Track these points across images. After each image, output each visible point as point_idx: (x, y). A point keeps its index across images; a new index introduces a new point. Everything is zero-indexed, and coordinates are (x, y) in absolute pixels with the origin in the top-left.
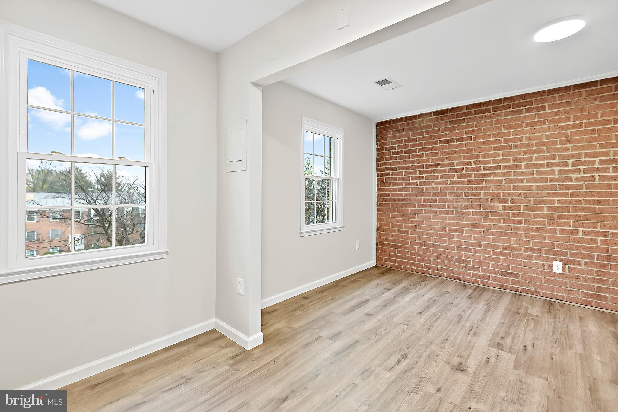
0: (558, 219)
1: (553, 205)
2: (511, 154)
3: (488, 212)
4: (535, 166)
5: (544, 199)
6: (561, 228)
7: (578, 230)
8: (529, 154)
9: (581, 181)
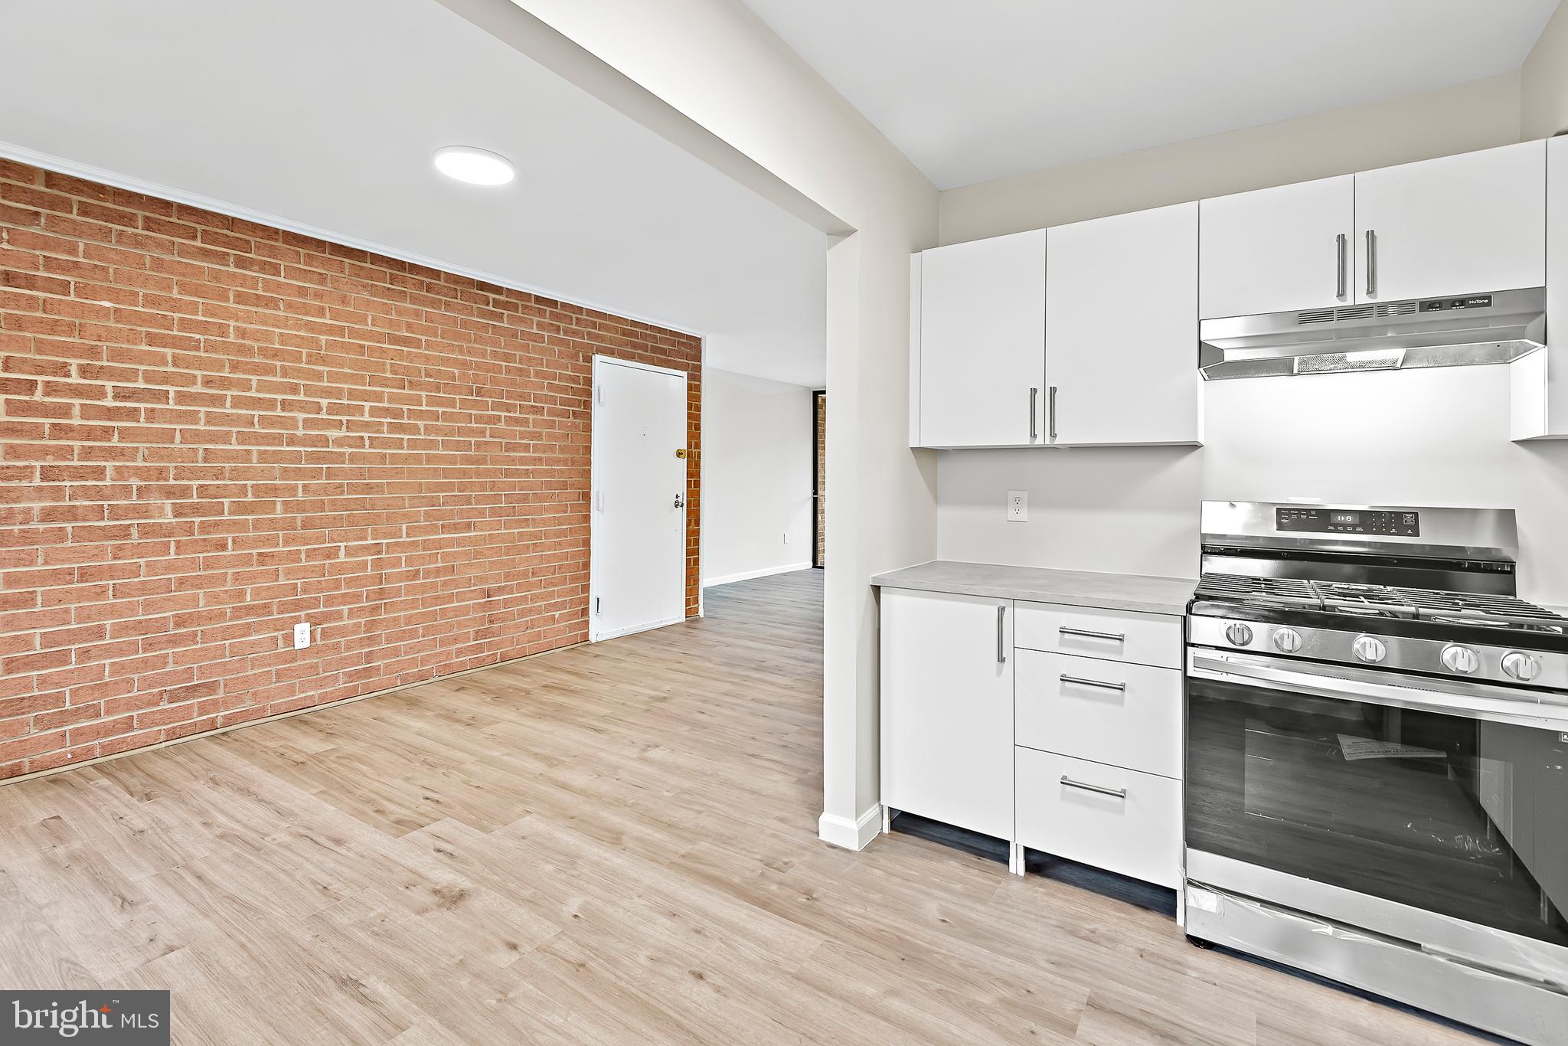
0: (304, 527)
1: (294, 496)
2: (200, 364)
3: (129, 526)
4: (257, 403)
5: (275, 484)
6: (309, 547)
7: (337, 548)
8: (244, 372)
9: (341, 445)
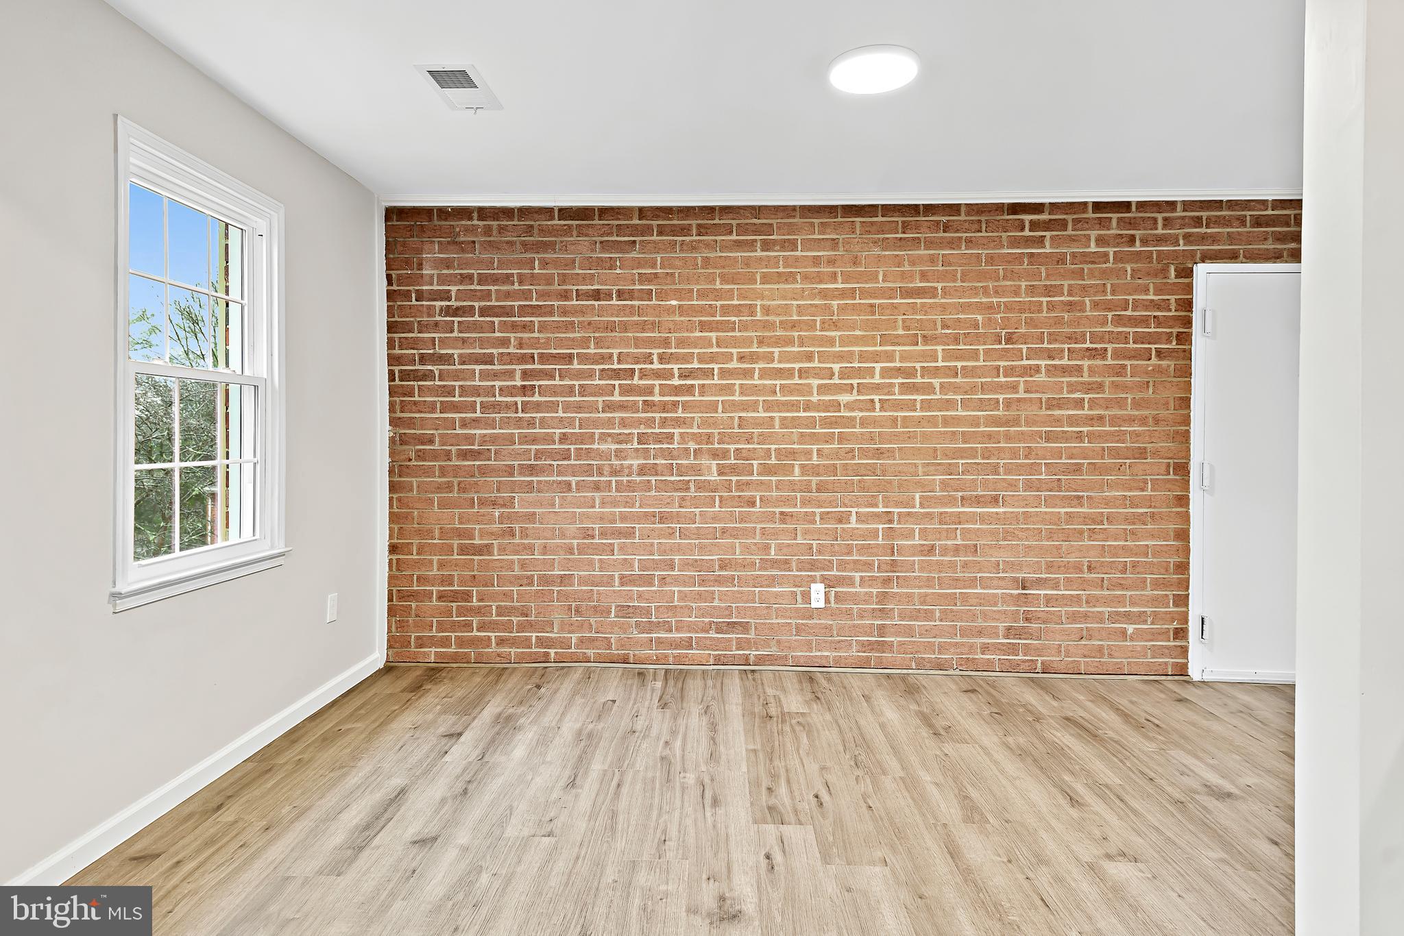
0: (818, 490)
1: (810, 460)
2: (735, 342)
3: (689, 481)
4: (779, 373)
5: (794, 449)
6: (823, 510)
7: (849, 513)
8: (769, 345)
9: (853, 410)
